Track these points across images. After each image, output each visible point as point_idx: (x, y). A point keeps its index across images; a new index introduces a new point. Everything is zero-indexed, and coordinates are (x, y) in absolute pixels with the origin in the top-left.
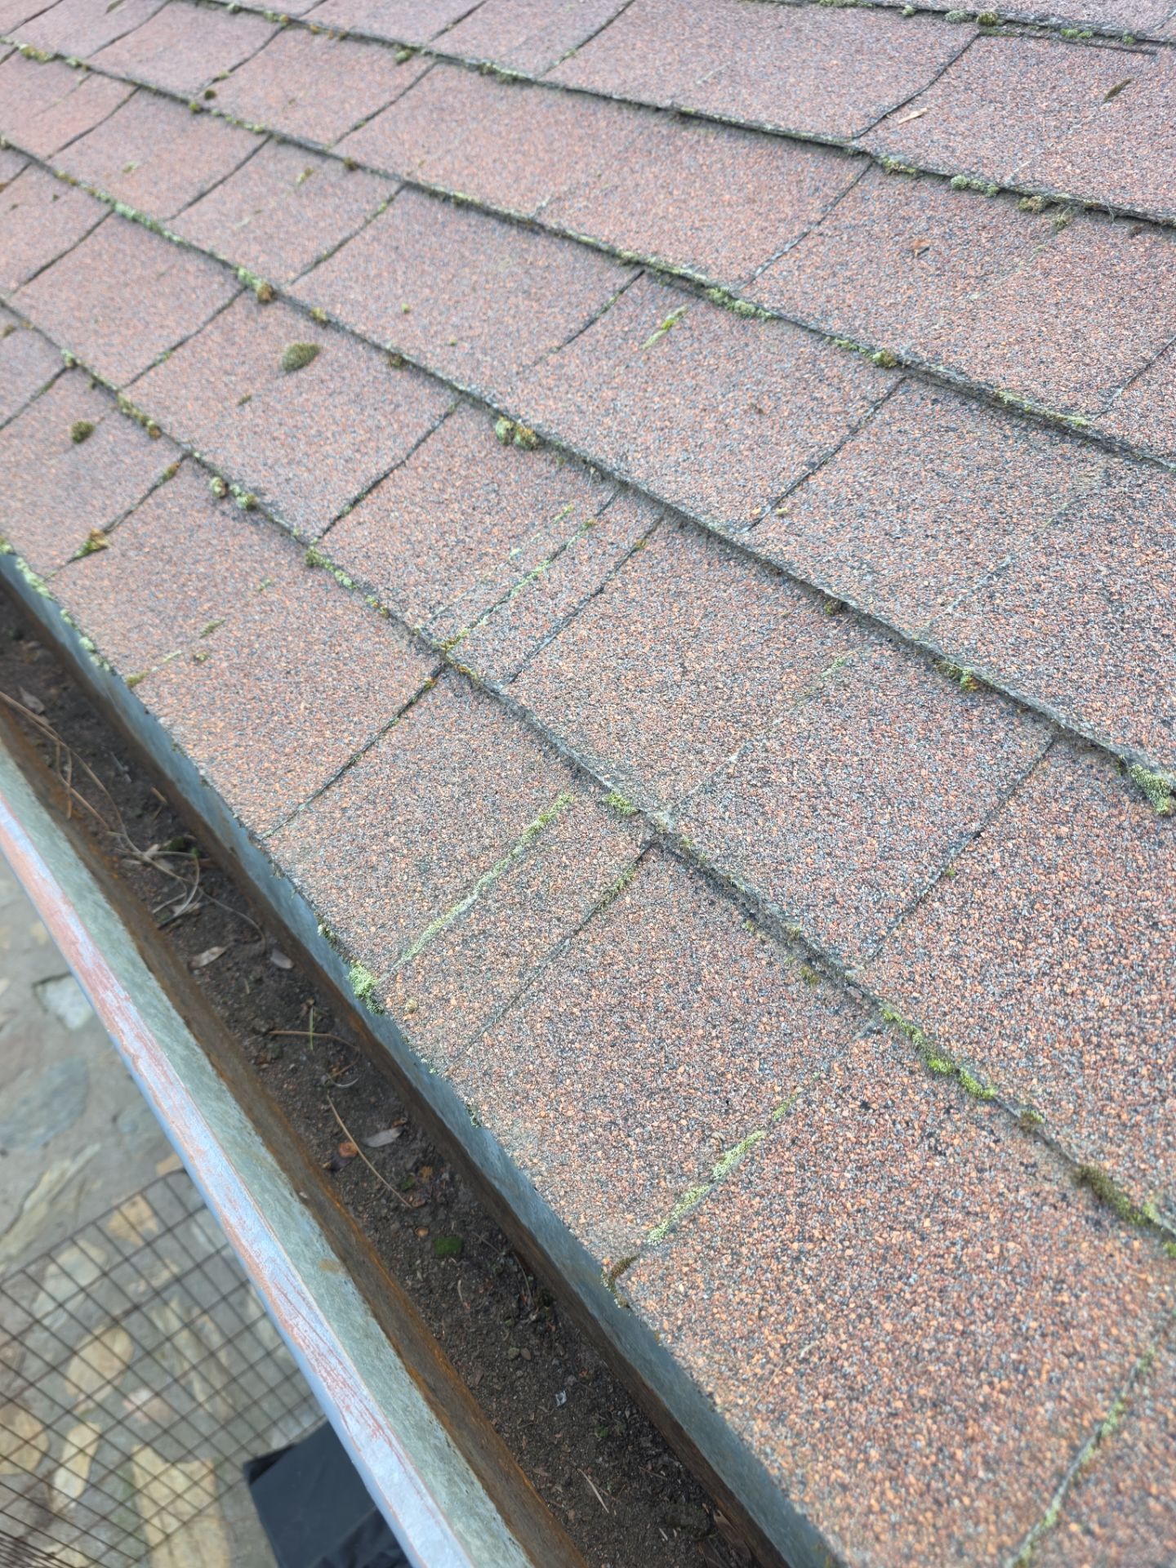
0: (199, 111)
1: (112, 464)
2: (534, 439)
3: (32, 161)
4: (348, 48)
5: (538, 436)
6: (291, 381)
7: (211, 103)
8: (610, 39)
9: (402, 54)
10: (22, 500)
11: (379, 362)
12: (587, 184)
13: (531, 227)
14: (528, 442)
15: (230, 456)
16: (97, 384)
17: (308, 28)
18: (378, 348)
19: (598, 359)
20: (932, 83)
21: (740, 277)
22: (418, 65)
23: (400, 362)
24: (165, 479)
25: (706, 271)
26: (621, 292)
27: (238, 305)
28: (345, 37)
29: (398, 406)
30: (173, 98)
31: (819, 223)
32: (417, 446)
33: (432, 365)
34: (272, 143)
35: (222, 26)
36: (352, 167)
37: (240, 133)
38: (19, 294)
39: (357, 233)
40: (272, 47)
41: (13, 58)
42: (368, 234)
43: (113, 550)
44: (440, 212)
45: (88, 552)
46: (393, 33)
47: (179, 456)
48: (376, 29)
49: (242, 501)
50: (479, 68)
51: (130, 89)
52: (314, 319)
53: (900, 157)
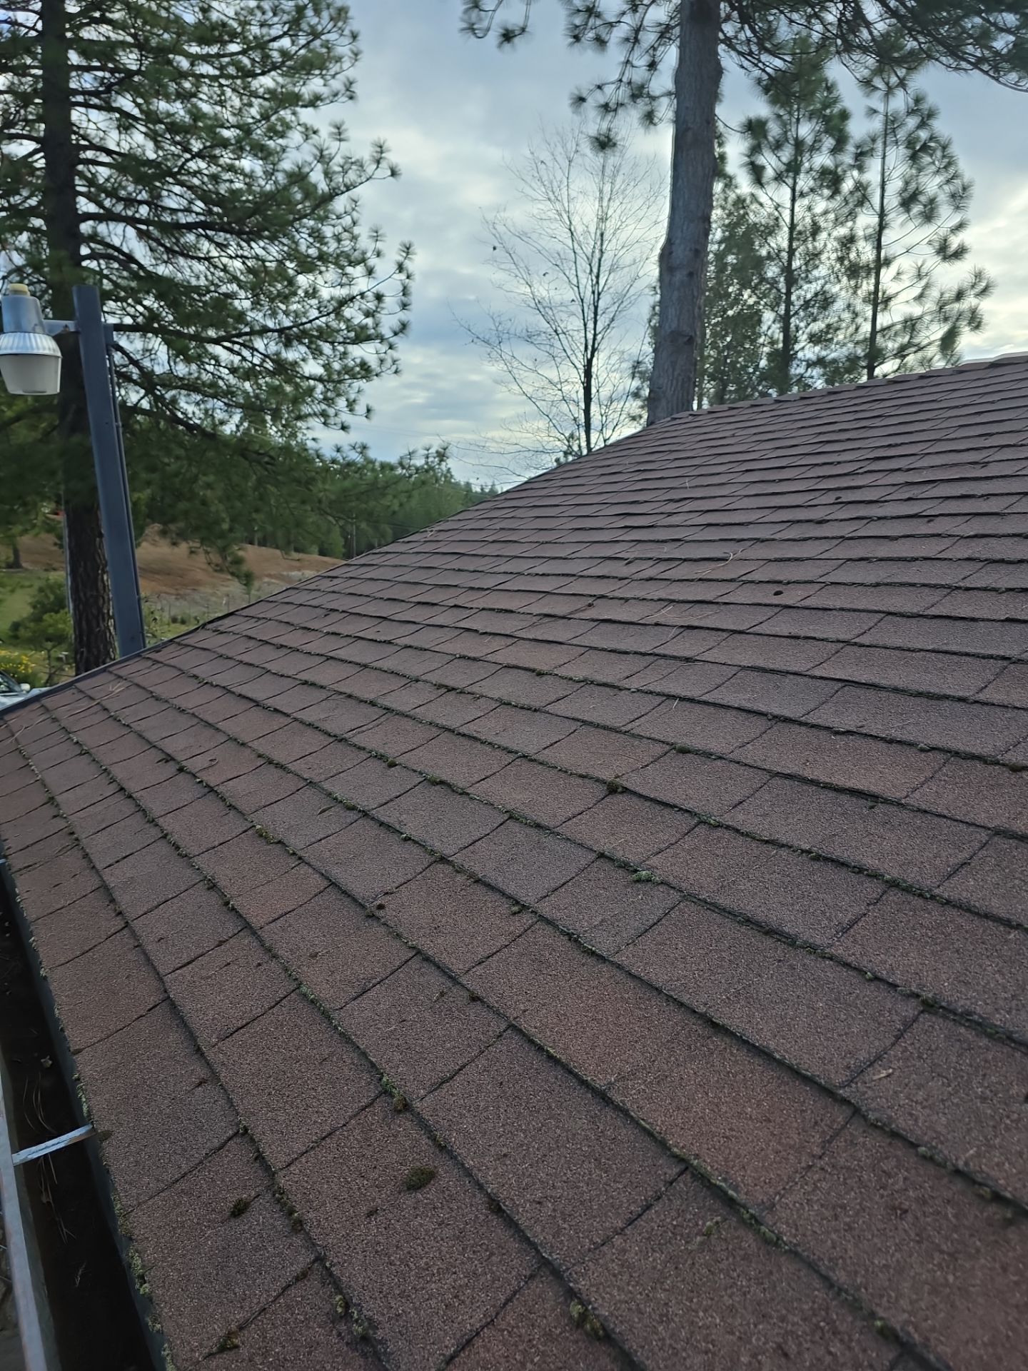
0: (371, 916)
1: (257, 1249)
2: (601, 1332)
3: (247, 926)
4: (479, 889)
5: (604, 1329)
6: (408, 1200)
7: (381, 913)
8: (660, 933)
9: (516, 909)
10: (179, 1271)
11: (480, 1198)
12: (644, 1068)
13: (602, 1097)
14: (596, 1333)
15: (355, 1275)
16: (259, 1157)
17: (454, 866)
18: (481, 1187)
19: (654, 1251)
20: (893, 1044)
21: (763, 1202)
22: (527, 919)
23: (495, 1207)
24: (297, 1279)
25: (736, 1188)
26: (671, 1183)
27: (377, 1107)
28: (478, 881)
29: (492, 1254)
30: (355, 900)
31: (820, 1157)
32: (505, 1304)
33: (523, 1221)
34: (419, 958)
35: (395, 847)
36: (475, 999)
37: (397, 943)
38: (216, 1049)
39: (473, 1061)
40: (428, 873)
41: (250, 832)
42: (482, 1062)
43: (244, 1351)
44: (537, 1061)
45: (223, 1349)
46: (511, 889)
47: (312, 1257)
48: (499, 882)
49: (358, 1329)
50: (570, 935)
51: (326, 883)
52: (434, 1139)
53: (877, 1115)
